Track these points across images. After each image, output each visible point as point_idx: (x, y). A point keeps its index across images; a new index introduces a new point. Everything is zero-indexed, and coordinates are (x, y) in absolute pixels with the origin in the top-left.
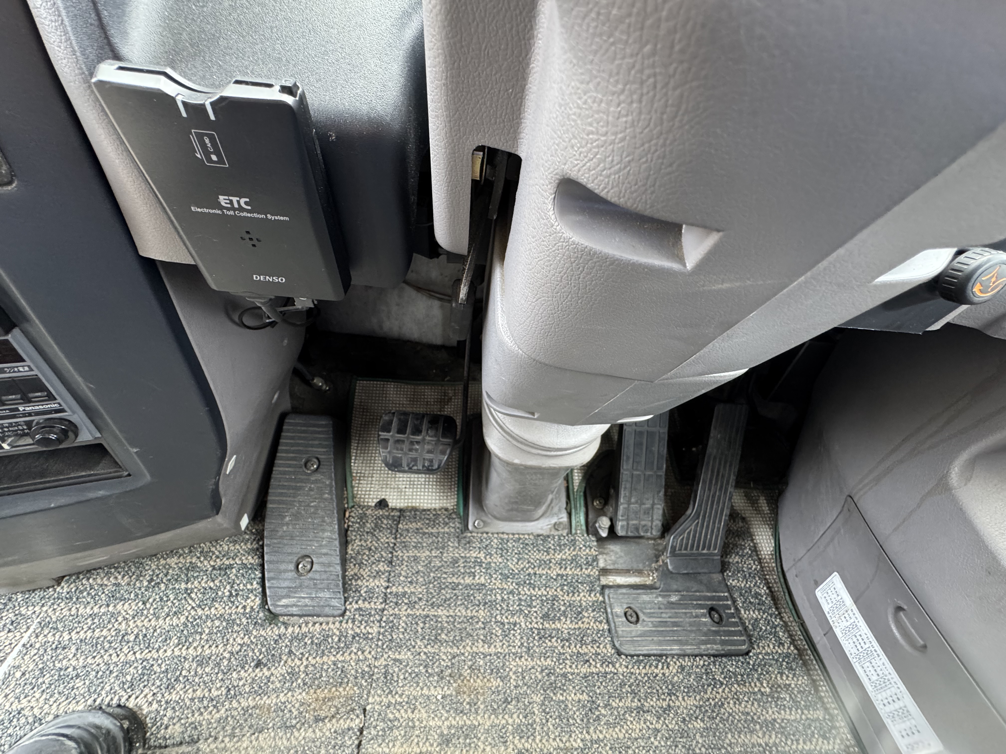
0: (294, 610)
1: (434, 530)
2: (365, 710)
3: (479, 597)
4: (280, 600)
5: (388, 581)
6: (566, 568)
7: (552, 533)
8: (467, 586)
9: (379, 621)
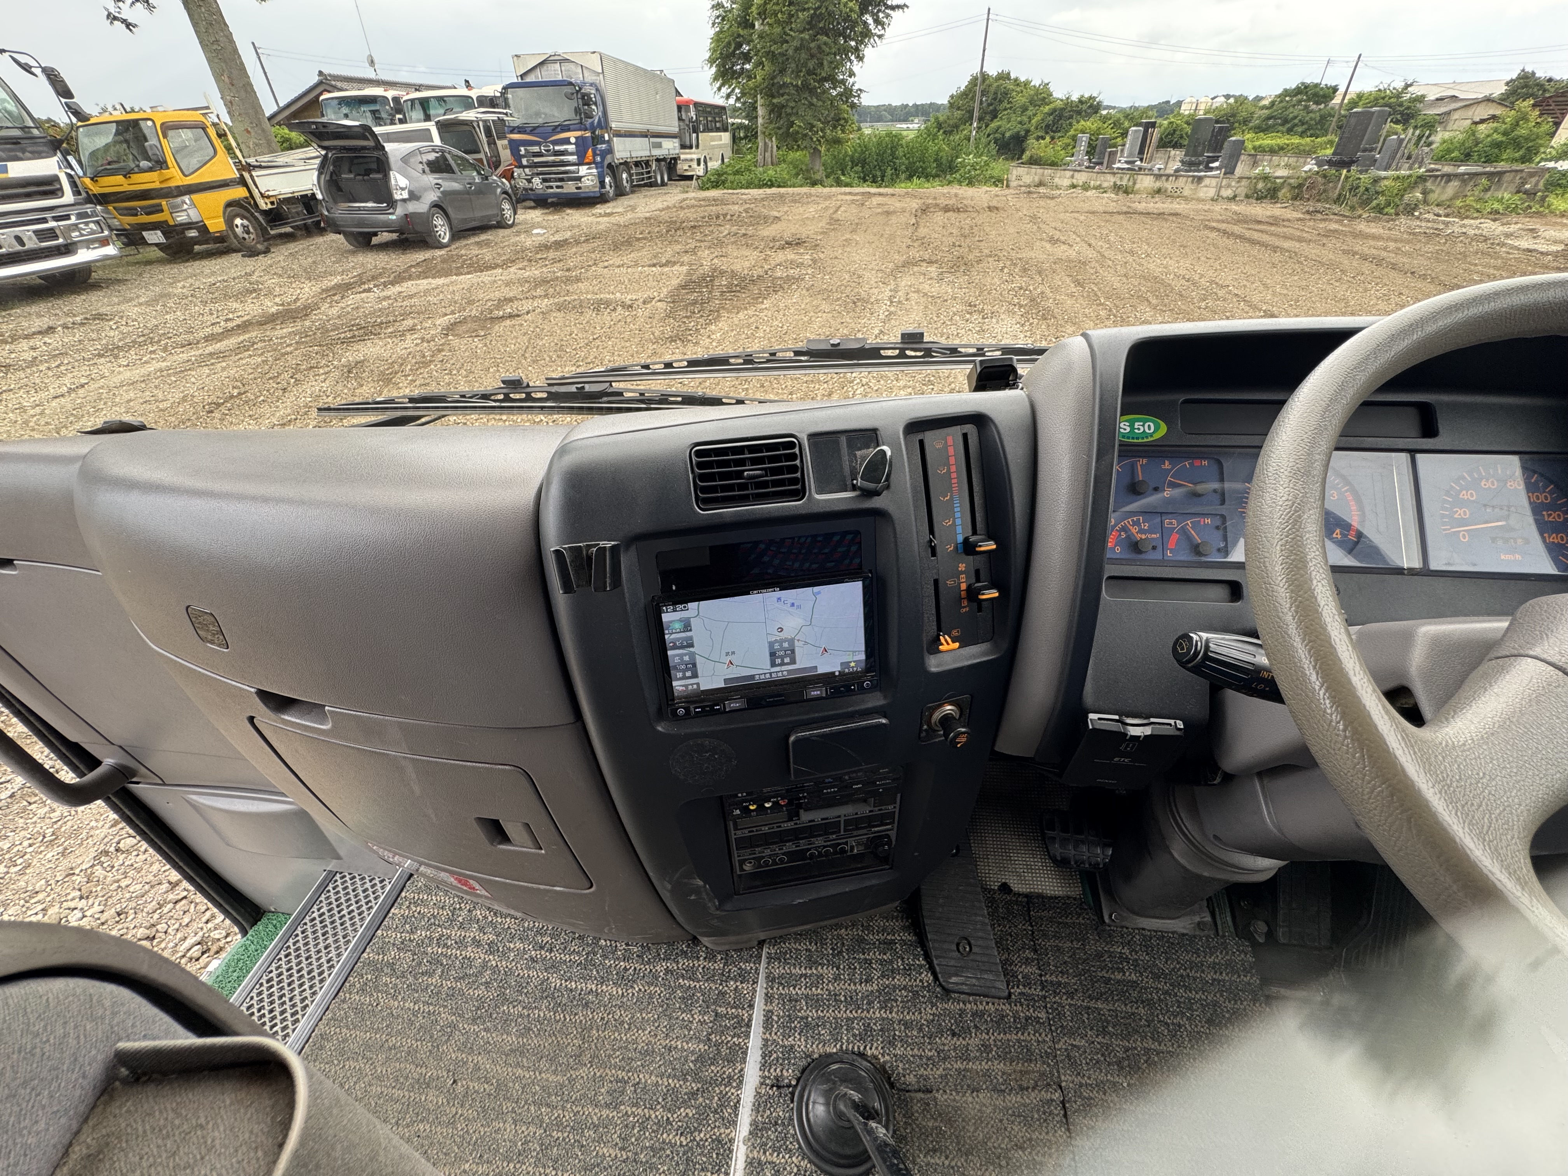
0: (965, 988)
1: (1069, 920)
2: (1061, 1087)
3: (1135, 994)
4: (950, 977)
5: (1039, 968)
6: (1221, 973)
7: (1197, 933)
8: (1119, 981)
9: (1046, 1007)
